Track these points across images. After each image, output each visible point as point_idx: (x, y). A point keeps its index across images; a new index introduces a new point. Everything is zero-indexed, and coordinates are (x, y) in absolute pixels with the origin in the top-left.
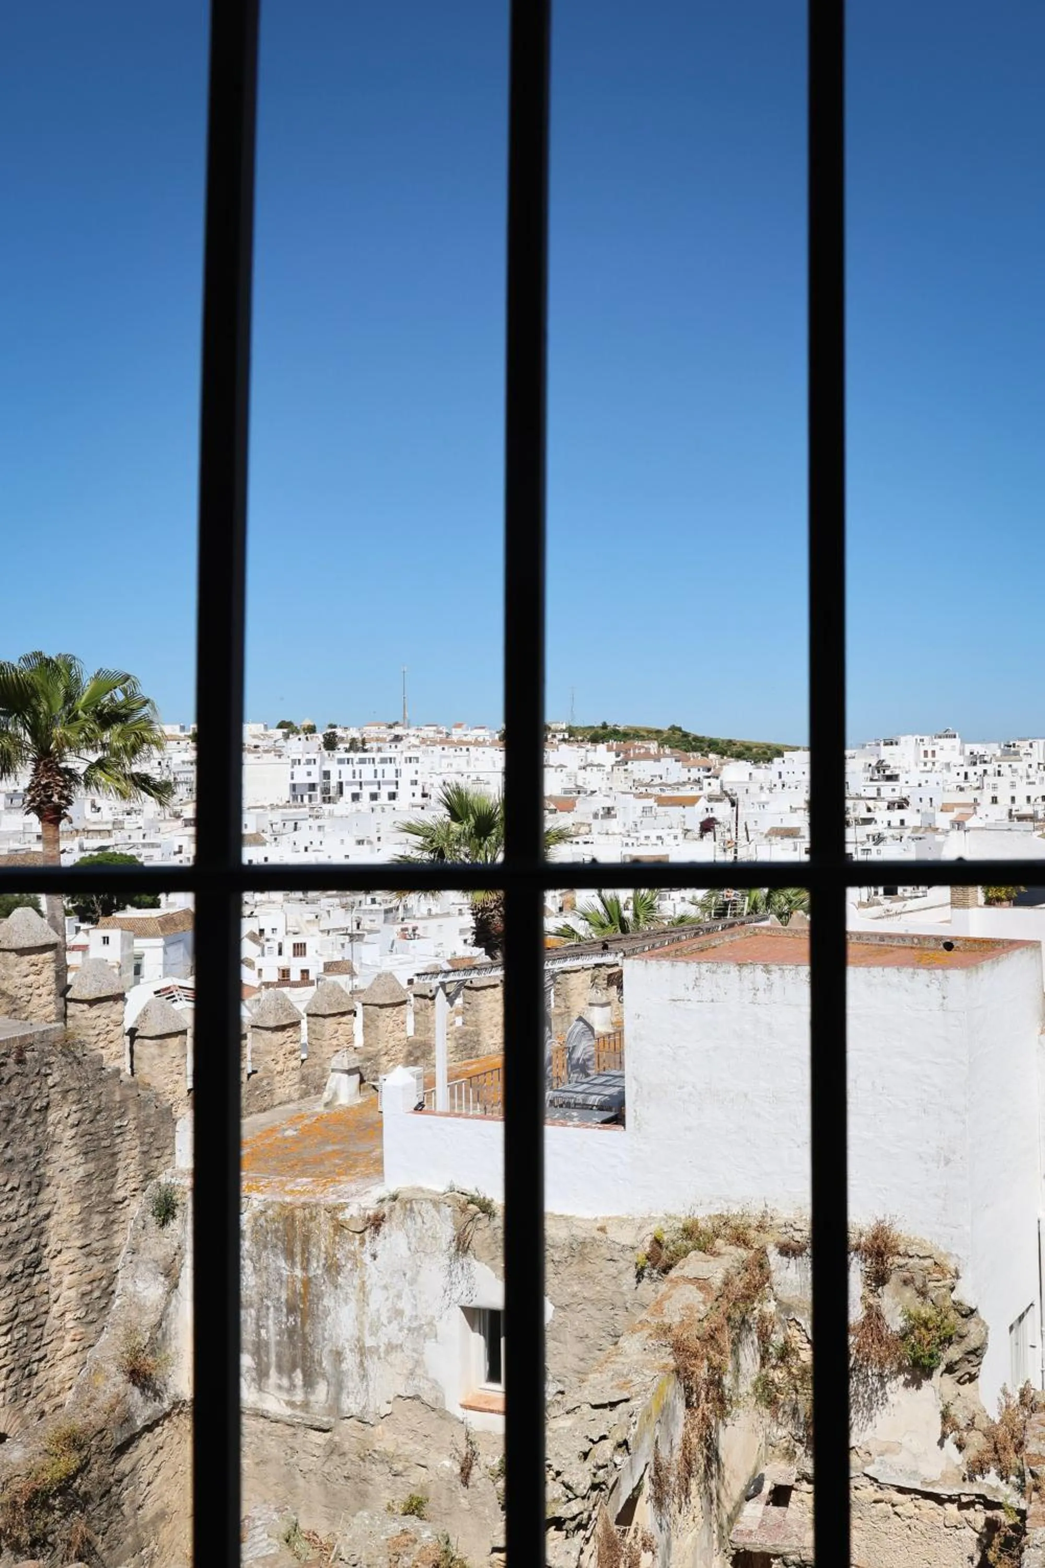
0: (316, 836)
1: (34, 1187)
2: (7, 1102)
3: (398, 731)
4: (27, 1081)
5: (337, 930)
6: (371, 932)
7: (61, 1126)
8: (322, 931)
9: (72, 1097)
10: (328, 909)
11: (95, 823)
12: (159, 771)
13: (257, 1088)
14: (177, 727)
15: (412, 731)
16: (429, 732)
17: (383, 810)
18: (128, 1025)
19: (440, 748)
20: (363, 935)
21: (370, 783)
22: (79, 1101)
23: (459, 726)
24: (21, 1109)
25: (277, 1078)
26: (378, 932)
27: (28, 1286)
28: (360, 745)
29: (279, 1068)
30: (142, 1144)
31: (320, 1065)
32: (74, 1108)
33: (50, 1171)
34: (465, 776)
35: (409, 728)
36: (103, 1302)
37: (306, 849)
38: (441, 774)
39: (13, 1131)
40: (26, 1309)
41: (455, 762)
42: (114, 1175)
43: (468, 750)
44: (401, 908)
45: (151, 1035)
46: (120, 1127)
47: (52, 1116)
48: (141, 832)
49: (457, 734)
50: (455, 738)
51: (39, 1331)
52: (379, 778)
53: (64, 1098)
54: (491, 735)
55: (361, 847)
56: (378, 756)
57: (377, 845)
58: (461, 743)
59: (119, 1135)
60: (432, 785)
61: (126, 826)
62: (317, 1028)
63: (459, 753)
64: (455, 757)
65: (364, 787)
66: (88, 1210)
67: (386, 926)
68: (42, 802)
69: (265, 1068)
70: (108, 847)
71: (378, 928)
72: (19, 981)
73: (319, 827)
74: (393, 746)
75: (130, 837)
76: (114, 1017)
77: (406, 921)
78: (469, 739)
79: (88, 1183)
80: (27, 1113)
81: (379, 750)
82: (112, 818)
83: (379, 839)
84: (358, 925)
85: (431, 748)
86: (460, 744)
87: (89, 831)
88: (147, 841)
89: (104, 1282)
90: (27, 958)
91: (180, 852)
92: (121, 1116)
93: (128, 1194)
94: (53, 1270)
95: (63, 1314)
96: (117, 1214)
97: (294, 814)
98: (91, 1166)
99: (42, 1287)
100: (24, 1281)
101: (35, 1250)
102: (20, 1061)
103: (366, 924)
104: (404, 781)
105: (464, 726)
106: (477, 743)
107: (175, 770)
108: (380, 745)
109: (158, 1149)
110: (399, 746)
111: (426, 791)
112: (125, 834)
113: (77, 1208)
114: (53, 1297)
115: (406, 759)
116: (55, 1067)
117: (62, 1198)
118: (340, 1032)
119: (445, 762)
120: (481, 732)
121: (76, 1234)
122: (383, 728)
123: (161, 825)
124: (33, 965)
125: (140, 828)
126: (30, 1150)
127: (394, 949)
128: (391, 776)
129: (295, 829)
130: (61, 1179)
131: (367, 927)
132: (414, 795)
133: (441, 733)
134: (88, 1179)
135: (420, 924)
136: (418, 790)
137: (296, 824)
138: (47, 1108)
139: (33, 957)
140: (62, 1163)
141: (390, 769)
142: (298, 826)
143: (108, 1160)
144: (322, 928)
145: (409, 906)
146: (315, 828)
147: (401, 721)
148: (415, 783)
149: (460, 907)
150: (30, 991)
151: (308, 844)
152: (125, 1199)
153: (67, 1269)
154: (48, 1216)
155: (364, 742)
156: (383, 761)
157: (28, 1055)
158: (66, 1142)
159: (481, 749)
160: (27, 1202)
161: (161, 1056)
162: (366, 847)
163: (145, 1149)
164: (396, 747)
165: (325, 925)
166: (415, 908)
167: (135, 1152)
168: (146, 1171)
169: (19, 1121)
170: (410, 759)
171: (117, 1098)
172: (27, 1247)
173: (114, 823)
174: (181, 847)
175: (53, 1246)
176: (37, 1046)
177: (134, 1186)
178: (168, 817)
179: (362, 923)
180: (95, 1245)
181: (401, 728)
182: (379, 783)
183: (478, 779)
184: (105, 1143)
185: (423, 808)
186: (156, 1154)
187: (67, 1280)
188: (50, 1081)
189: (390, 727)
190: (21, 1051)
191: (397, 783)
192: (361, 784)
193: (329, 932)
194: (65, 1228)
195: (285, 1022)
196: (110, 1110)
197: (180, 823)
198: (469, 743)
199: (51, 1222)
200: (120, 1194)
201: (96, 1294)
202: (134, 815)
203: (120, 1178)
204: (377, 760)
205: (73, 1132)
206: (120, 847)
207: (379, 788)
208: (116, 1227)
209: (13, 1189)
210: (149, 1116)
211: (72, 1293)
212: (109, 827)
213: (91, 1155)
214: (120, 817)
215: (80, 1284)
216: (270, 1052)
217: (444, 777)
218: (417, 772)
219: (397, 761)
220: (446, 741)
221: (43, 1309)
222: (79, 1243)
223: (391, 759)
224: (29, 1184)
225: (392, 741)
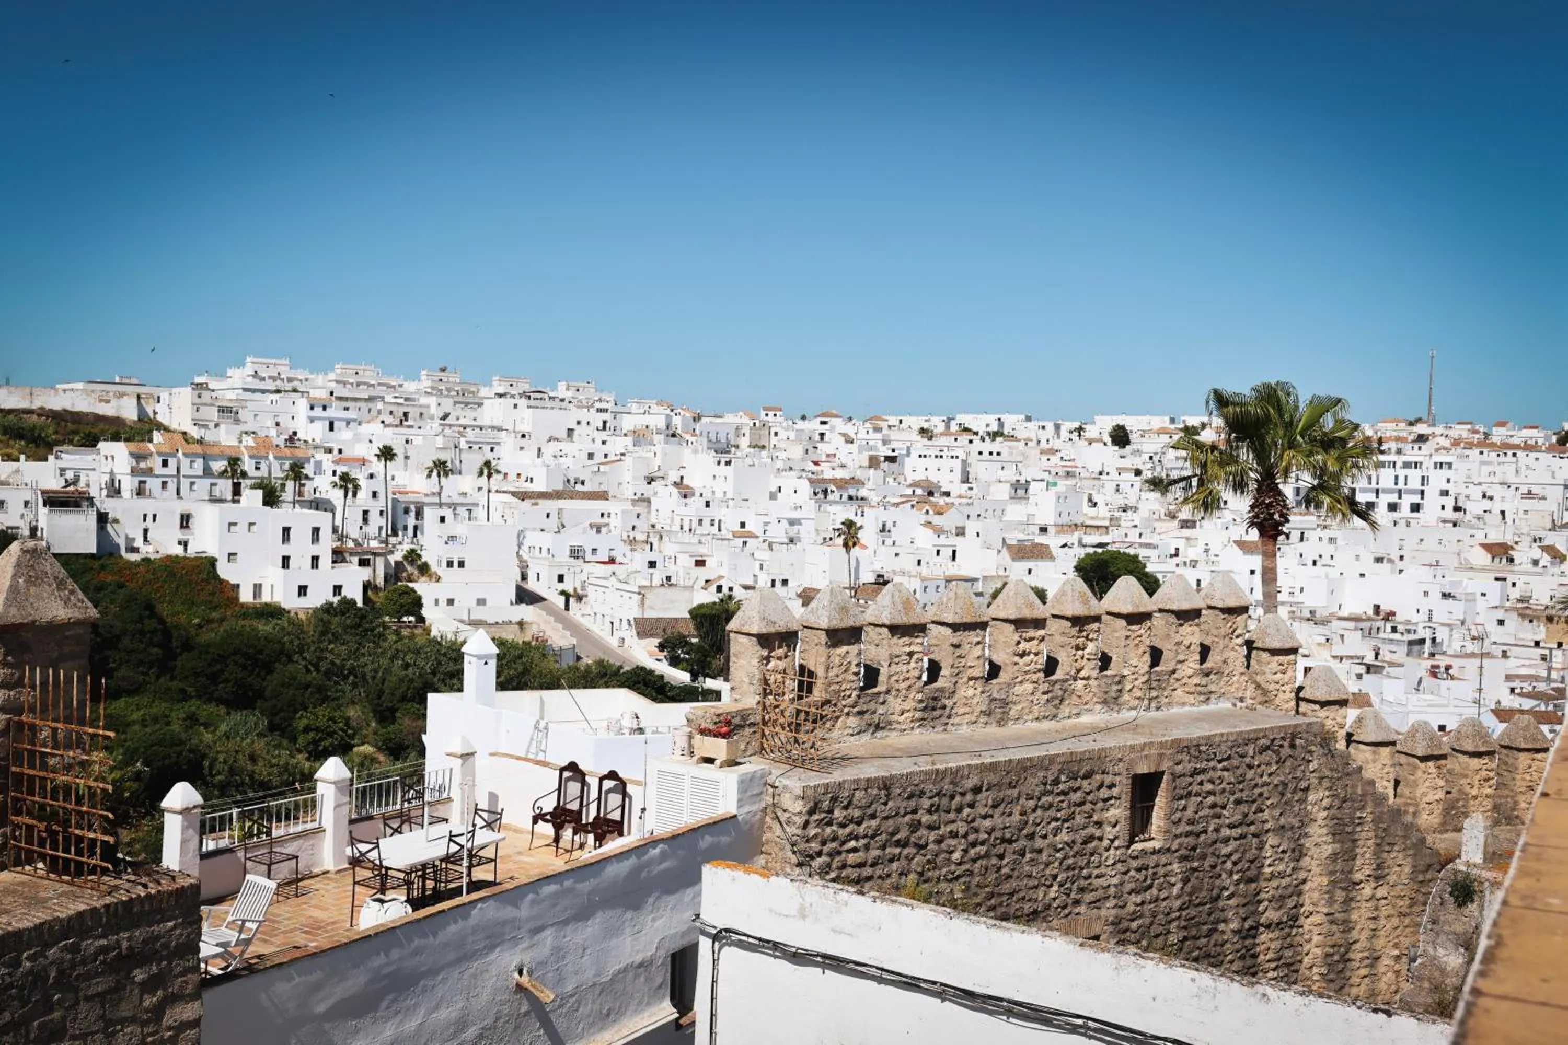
0: (1327, 549)
1: (1297, 853)
2: (1282, 778)
3: (1421, 429)
4: (1296, 763)
5: (1351, 657)
6: (1392, 664)
7: (1317, 807)
8: (1334, 657)
9: (1326, 784)
10: (1342, 632)
11: (1092, 518)
12: (1149, 466)
13: (1453, 808)
14: (1167, 419)
15: (1438, 430)
16: (1461, 431)
17: (1408, 524)
18: (1347, 728)
19: (1478, 451)
20: (1383, 667)
21: (1388, 491)
22: (1330, 789)
23: (1502, 424)
24: (1291, 786)
25: (1472, 802)
26: (1402, 665)
27: (1289, 935)
28: (1376, 445)
29: (1474, 792)
30: (1376, 836)
31: (1512, 797)
32: (1327, 793)
33: (1308, 843)
34: (1513, 487)
35: (1434, 425)
36: (1341, 966)
37: (1315, 563)
38: (1480, 484)
39: (1286, 803)
40: (1288, 953)
41: (1499, 470)
42: (1354, 859)
43: (1514, 455)
44: (1428, 642)
45: (1366, 741)
46: (1360, 818)
47: (1311, 797)
48: (1138, 531)
49: (1499, 435)
50: (1495, 439)
51: (1295, 976)
52: (1401, 485)
53: (1320, 783)
54: (1547, 438)
55: (1380, 565)
56: (1400, 460)
57: (1400, 565)
58: (1506, 446)
59: (1359, 824)
60: (1467, 497)
61: (1122, 523)
62: (1510, 761)
63: (1502, 459)
64: (1499, 464)
65: (1381, 495)
66: (1333, 883)
67: (1410, 660)
68: (1265, 519)
69: (1459, 791)
70: (1107, 544)
71: (1401, 661)
72: (1271, 677)
73: (1331, 539)
74: (1416, 447)
75: (1126, 535)
76: (1339, 720)
77: (1437, 657)
78: (1515, 441)
79: (1334, 861)
80: (1294, 791)
81: (1399, 452)
82: (1108, 515)
83: (1401, 558)
84: (1377, 655)
85: (1467, 452)
86: (1504, 446)
87: (1087, 526)
88: (1143, 540)
89: (1342, 949)
90: (1276, 658)
91: (1176, 555)
92: (1362, 808)
93: (1363, 878)
94: (1306, 927)
95: (1311, 967)
96: (1354, 893)
97: (1301, 522)
98: (1337, 846)
99: (1298, 939)
100: (1287, 930)
101: (1295, 907)
102: (1293, 746)
103: (1385, 655)
104: (1432, 491)
105: (1510, 425)
106: (1529, 448)
107: (1169, 466)
108: (1400, 445)
109: (1389, 844)
110: (1423, 447)
111: (1460, 504)
112: (1122, 531)
113: (1325, 880)
114: (1305, 949)
115: (1436, 463)
116: (1315, 755)
117: (1316, 870)
118: (1534, 768)
119: (1486, 469)
120: (1533, 433)
121: (1323, 902)
122: (1402, 425)
123: (1157, 524)
124: (1281, 665)
125: (1136, 526)
126: (1295, 822)
127: (1421, 688)
128: (1415, 484)
129: (1302, 539)
130: (1313, 851)
131: (1387, 659)
132: (1443, 507)
133: (1477, 432)
134: (1334, 857)
135: (1456, 663)
136: (1449, 502)
137: (1302, 533)
138: (1307, 789)
139: (1281, 658)
140: (1315, 839)
141: (1415, 476)
142: (1305, 536)
143: (1348, 845)
144: (1334, 654)
145: (1438, 640)
146: (1326, 539)
147: (1425, 417)
148: (1445, 493)
149: (1505, 648)
150: (1278, 686)
151: (1317, 558)
152: (1361, 882)
153: (1316, 930)
154: (1304, 881)
155: (1380, 441)
156: (1407, 465)
157: (1298, 741)
158: (1320, 822)
159: (1533, 455)
160: (1292, 865)
161: (1374, 761)
162: (1385, 566)
163: (1378, 841)
164: (1420, 448)
165: (1339, 650)
166: (1446, 643)
167: (1370, 843)
168: (1379, 861)
169: (1289, 795)
170: (1441, 464)
171: (1359, 791)
172: (1290, 903)
173: (1111, 520)
174: (1177, 549)
175: (1307, 908)
176: (1304, 735)
177: (1368, 872)
178: (1163, 517)
179: (1381, 652)
180: (1337, 915)
181: (1425, 425)
182: (1400, 491)
183: (1530, 493)
184: (1349, 829)
185: (1455, 525)
186: (1387, 848)
187: (1316, 939)
188: (1312, 767)
189: (1411, 424)
190: (1294, 736)
191: (1422, 492)
192: (1377, 491)
193: (1341, 659)
194: (1316, 895)
195: (1482, 749)
196: (1354, 801)
197: (1176, 523)
198: (1517, 447)
199: (1306, 887)
200: (1358, 876)
201: (1336, 958)
202: (1130, 513)
203: (1359, 862)
204: (1399, 464)
205: (1324, 814)
206: (1117, 545)
207: (1400, 498)
208: (1353, 905)
209: (1284, 852)
210: (1382, 813)
211: (1318, 951)
212: (1107, 523)
213: (1337, 837)
214: (1117, 514)
215: (1325, 946)
216: (1466, 776)
217: (1484, 487)
218: (1448, 481)
219: (1424, 467)
220: (1485, 443)
221: (1299, 958)
222: (1326, 910)
223: (1416, 463)
224: (1293, 851)
225: (1414, 441)
